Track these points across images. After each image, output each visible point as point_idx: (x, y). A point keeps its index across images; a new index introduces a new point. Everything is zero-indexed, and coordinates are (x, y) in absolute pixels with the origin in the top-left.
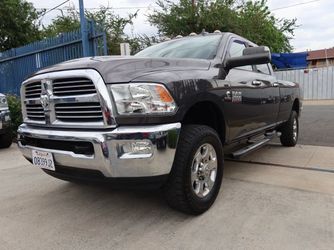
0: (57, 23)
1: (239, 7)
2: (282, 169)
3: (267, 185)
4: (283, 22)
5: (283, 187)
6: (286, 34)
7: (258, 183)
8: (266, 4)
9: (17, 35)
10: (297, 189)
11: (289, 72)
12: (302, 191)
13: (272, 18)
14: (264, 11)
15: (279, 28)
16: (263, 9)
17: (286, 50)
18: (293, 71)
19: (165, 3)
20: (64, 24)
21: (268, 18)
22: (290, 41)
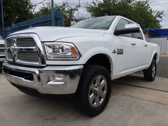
0: (42, 10)
1: (133, 4)
2: (152, 91)
3: (143, 99)
4: (156, 13)
5: (151, 101)
6: (158, 19)
7: (138, 98)
8: (148, 3)
9: (22, 16)
10: (159, 103)
11: (158, 39)
12: (162, 104)
13: (151, 10)
14: (147, 6)
15: (154, 15)
16: (146, 5)
17: (157, 27)
18: (161, 39)
19: (95, 2)
20: (45, 11)
21: (149, 11)
22: (160, 22)
